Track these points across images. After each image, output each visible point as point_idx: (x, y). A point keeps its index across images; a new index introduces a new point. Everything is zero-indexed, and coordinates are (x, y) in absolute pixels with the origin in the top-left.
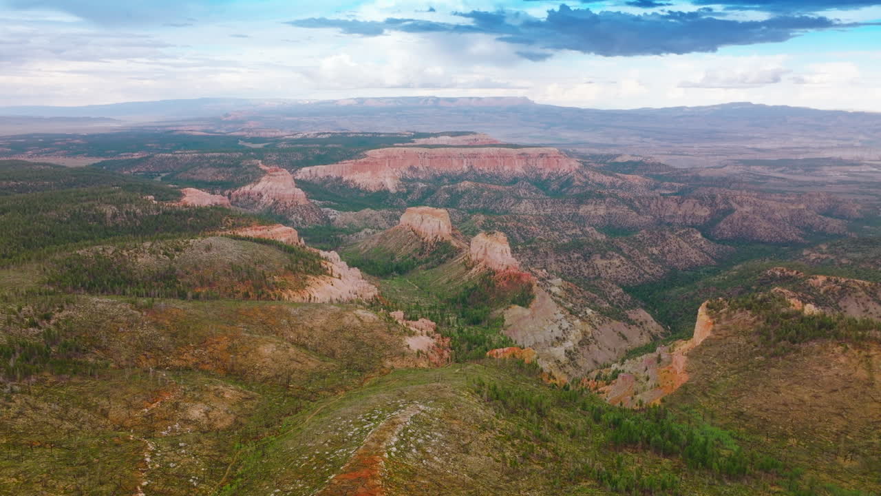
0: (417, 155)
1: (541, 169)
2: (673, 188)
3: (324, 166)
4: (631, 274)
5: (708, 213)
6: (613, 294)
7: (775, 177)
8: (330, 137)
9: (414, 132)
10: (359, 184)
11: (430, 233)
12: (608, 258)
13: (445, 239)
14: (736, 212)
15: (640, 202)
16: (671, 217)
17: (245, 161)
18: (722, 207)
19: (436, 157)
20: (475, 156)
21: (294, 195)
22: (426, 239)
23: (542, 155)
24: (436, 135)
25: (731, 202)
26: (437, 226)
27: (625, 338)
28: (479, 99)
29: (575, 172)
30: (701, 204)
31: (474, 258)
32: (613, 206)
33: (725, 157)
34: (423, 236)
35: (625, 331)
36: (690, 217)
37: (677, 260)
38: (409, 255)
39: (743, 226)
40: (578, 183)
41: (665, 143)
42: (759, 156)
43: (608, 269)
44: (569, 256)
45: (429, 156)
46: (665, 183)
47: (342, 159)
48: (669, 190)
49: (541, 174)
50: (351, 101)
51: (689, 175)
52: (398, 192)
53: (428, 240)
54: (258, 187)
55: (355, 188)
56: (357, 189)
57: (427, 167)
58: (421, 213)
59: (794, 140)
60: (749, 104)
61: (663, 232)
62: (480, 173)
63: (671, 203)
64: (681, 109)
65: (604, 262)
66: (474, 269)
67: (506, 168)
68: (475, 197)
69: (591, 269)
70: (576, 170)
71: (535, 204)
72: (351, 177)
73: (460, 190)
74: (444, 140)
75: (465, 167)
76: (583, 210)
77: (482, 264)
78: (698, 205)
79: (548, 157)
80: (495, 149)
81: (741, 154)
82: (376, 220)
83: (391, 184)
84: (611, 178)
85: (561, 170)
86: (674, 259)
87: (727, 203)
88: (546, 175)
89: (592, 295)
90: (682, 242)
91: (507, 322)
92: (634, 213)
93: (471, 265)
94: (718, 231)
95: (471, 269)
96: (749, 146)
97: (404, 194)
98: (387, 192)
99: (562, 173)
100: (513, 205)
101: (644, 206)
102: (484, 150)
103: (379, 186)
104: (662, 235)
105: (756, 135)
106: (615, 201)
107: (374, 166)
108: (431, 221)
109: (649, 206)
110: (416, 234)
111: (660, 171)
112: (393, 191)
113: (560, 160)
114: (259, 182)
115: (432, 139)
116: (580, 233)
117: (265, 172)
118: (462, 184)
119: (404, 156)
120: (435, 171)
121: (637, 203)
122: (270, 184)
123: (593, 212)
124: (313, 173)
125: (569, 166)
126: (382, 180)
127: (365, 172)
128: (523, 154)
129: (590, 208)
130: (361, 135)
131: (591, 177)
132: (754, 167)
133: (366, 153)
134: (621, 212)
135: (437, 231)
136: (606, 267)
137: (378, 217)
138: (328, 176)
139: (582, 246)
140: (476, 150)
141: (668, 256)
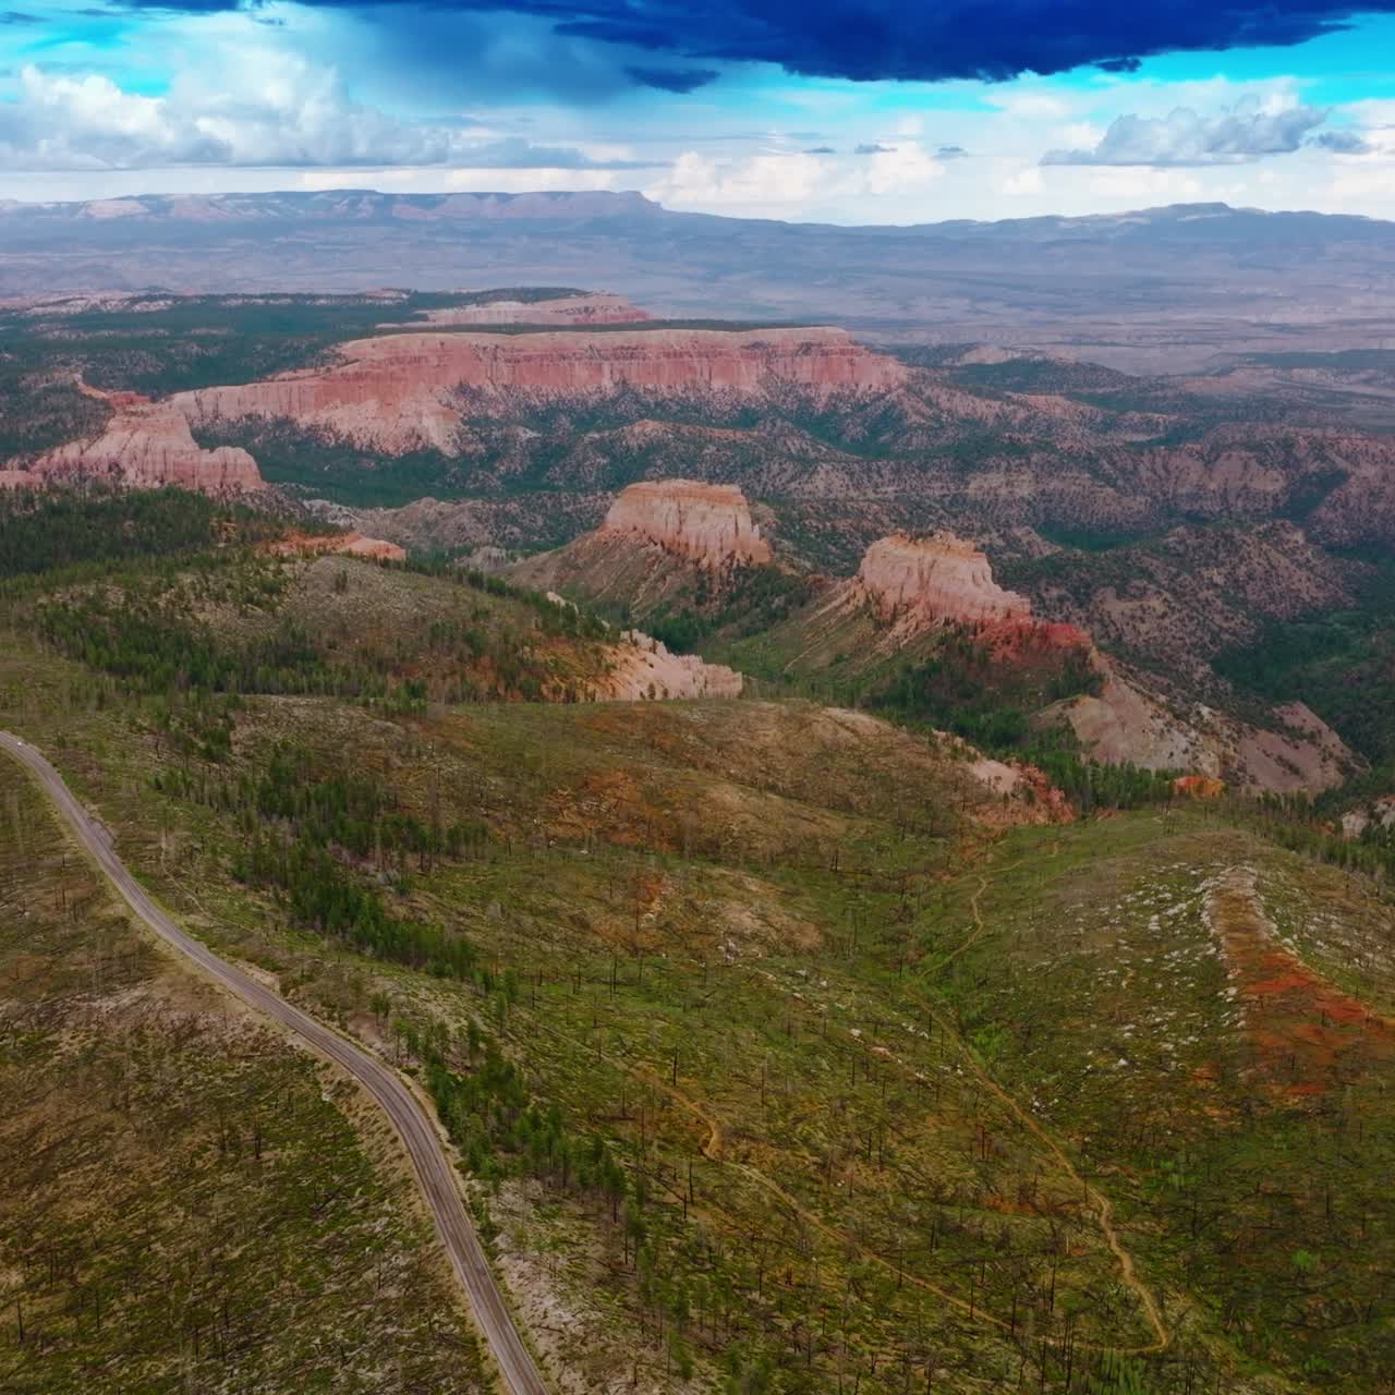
0: (476, 353)
1: (808, 385)
2: (1151, 426)
3: (238, 389)
4: (1193, 633)
5: (1282, 483)
6: (1197, 677)
7: (1364, 396)
8: (172, 309)
9: (408, 292)
10: (350, 436)
11: (714, 545)
12: (1134, 596)
13: (756, 560)
14: (1353, 479)
15: (1113, 464)
16: (1194, 497)
17: (31, 378)
18: (1313, 467)
19: (528, 359)
20: (630, 353)
21: (225, 466)
22: (705, 562)
23: (807, 348)
24: (481, 299)
25: (1333, 456)
26: (731, 529)
27: (1294, 770)
28: (504, 198)
29: (901, 391)
30: (1261, 463)
31: (891, 598)
32: (1051, 474)
33: (1211, 350)
34: (692, 555)
35: (1289, 754)
36: (1239, 496)
37: (1272, 597)
38: (670, 605)
39: (1373, 512)
40: (915, 418)
41: (1037, 315)
42: (1292, 345)
43: (1138, 624)
44: (1039, 595)
45: (508, 355)
46: (1130, 414)
47: (273, 368)
48: (1144, 431)
49: (809, 400)
50: (129, 206)
51: (1170, 393)
52: (463, 453)
53: (710, 565)
54: (106, 448)
55: (338, 446)
56: (346, 447)
57: (505, 387)
58: (673, 496)
59: (1357, 301)
60: (1220, 207)
61: (1228, 531)
62: (650, 399)
63: (1189, 462)
64: (1051, 221)
65: (1127, 606)
66: (900, 627)
67: (717, 385)
68: (683, 461)
69: (1097, 627)
70: (901, 385)
71: (852, 474)
72: (323, 417)
73: (633, 443)
74: (507, 311)
75: (607, 383)
76: (976, 486)
77: (919, 611)
78: (1253, 463)
79: (825, 354)
80: (683, 332)
81: (1246, 339)
82: (461, 528)
83: (438, 432)
84: (997, 404)
85: (863, 386)
86: (1264, 595)
87: (1324, 459)
88: (824, 400)
89: (1158, 679)
90: (1273, 554)
91: (1082, 736)
92: (1110, 490)
93: (888, 617)
94: (1318, 528)
95: (891, 624)
96: (1254, 319)
97: (481, 458)
98: (433, 454)
99: (864, 393)
100: (793, 479)
101: (1123, 471)
102: (654, 337)
103: (408, 437)
104: (1225, 537)
105: (1260, 290)
106: (1054, 458)
107: (382, 382)
108: (710, 516)
109: (1135, 471)
110: (669, 552)
111: (1097, 385)
112: (449, 451)
113: (857, 359)
114: (102, 432)
115: (472, 308)
116: (1001, 543)
117: (106, 404)
118: (637, 430)
119: (440, 358)
120: (528, 395)
121: (1107, 466)
122: (140, 438)
123: (1003, 491)
124: (208, 408)
125: (881, 377)
126: (414, 422)
127: (359, 401)
128: (756, 345)
129: (995, 479)
130: (261, 301)
131: (945, 404)
132: (1301, 371)
133: (338, 350)
134: (1074, 488)
135: (730, 542)
136: (1133, 617)
137: (465, 519)
138: (249, 417)
139: (1063, 568)
140: (633, 337)
141: (1248, 588)
